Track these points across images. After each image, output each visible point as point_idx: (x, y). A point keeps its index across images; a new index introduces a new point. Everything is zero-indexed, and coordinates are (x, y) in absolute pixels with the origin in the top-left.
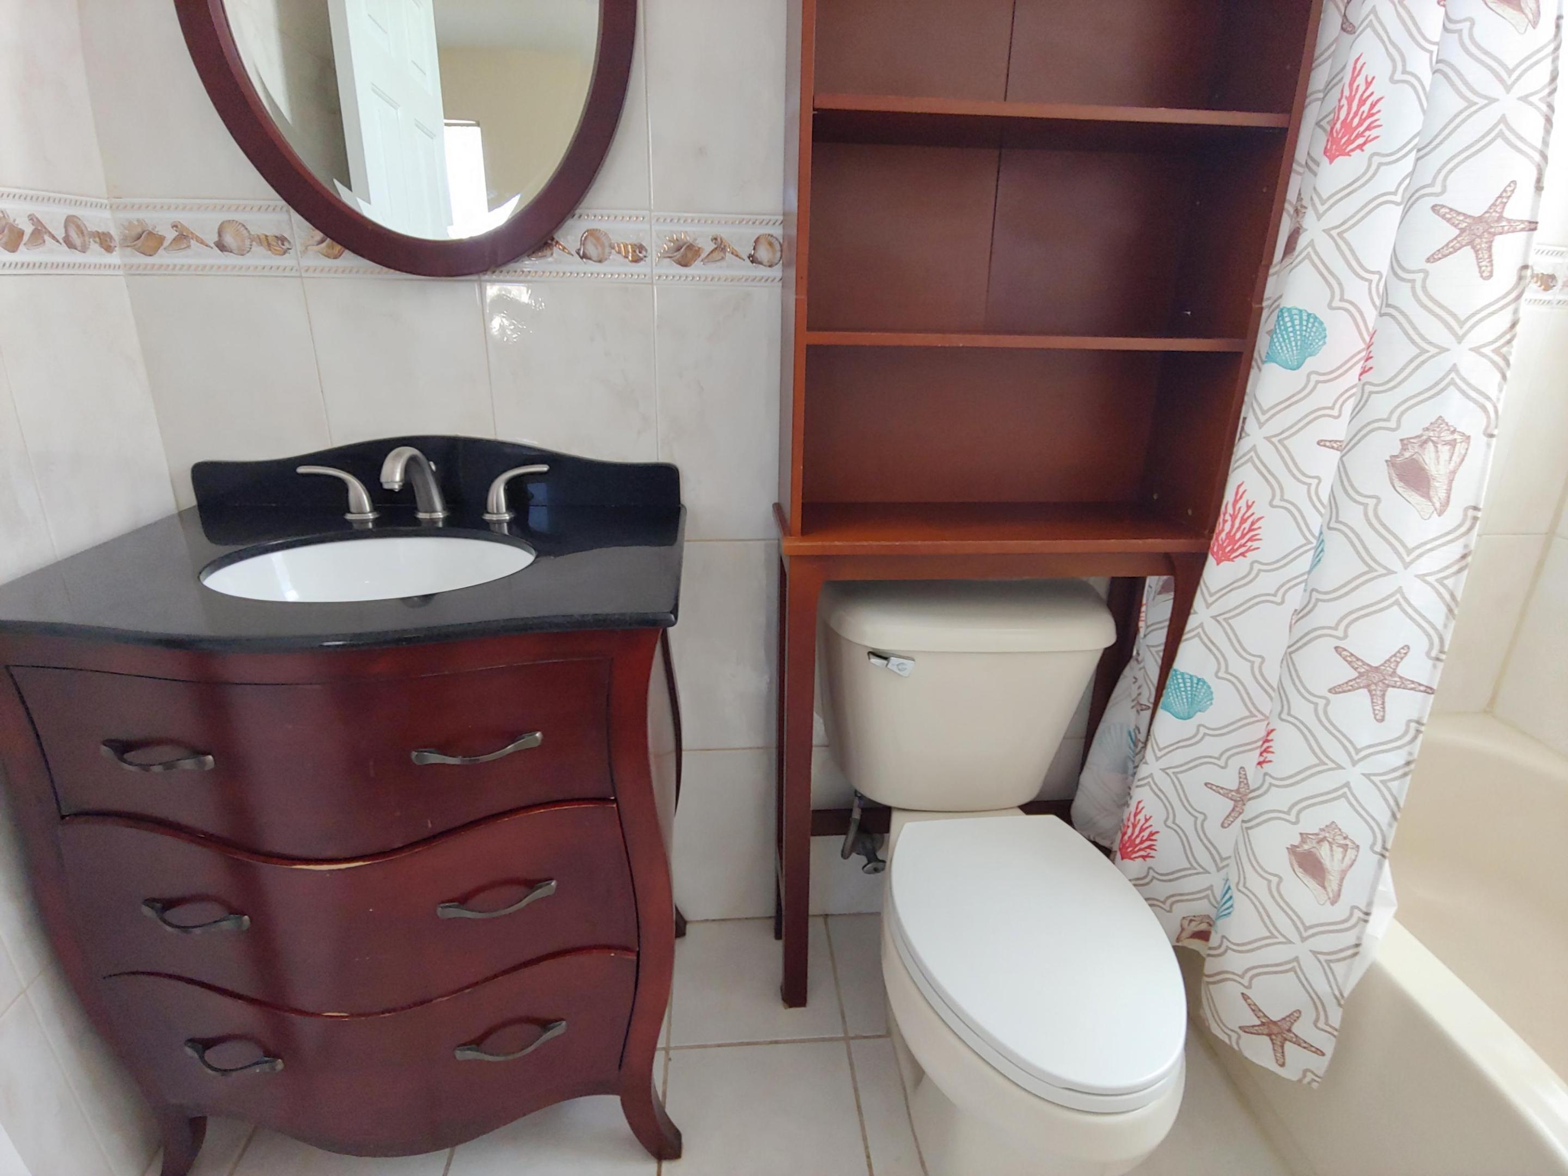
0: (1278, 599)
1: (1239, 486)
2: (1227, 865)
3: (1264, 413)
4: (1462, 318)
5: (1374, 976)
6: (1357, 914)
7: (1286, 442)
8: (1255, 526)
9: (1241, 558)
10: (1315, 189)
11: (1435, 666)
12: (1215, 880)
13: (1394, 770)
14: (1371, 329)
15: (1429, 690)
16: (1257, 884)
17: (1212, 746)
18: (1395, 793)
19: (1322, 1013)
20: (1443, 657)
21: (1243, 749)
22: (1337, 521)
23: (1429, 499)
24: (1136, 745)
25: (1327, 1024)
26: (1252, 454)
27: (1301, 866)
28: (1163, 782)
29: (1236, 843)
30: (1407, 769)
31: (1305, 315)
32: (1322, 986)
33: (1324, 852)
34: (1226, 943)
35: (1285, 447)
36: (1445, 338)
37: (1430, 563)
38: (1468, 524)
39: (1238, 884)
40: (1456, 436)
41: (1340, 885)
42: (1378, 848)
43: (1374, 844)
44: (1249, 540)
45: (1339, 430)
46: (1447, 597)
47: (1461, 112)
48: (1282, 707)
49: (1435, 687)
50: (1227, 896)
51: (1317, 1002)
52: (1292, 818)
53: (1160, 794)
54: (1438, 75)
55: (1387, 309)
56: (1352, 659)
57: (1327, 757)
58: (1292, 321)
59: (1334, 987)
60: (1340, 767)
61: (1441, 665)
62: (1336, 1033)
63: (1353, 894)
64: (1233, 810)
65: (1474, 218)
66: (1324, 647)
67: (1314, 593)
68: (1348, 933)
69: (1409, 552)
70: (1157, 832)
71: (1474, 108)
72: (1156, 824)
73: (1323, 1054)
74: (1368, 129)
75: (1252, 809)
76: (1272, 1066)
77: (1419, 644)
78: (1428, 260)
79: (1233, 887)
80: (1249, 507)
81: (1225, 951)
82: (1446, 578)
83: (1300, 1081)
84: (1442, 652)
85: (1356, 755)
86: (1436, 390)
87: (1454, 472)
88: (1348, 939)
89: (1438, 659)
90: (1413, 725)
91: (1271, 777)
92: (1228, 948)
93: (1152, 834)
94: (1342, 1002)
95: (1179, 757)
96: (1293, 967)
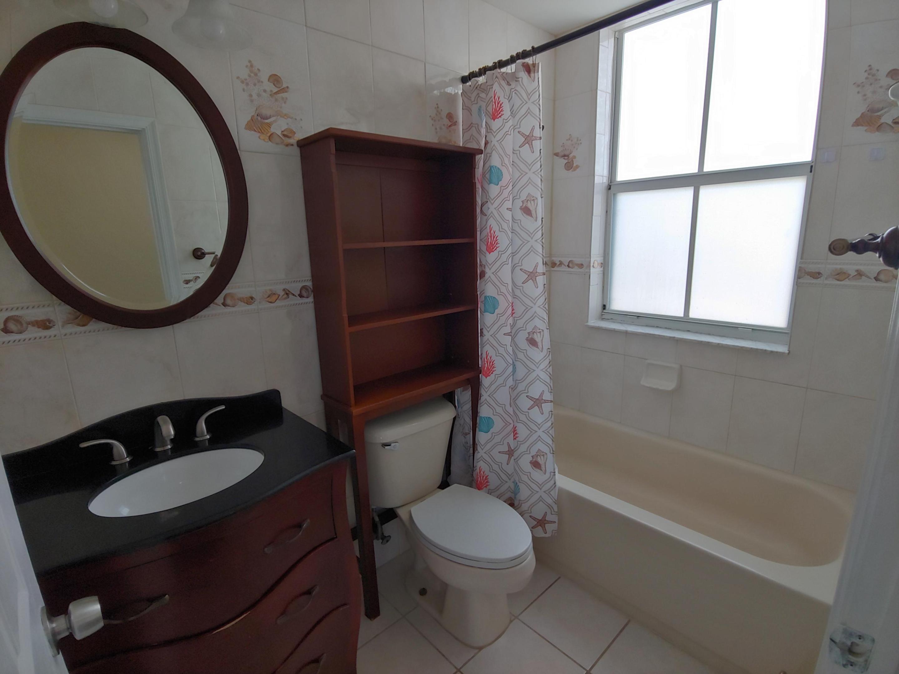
0: (504, 385)
1: (487, 352)
2: (513, 476)
3: (488, 328)
4: (534, 299)
5: (561, 490)
6: (552, 474)
7: (496, 336)
8: (493, 363)
9: (492, 374)
10: (486, 260)
11: (551, 394)
12: (510, 484)
13: (549, 427)
14: (511, 301)
15: (551, 401)
16: (525, 478)
17: (497, 439)
18: (551, 434)
19: (552, 509)
20: (552, 391)
21: (508, 435)
22: (518, 358)
23: (538, 348)
24: (467, 449)
25: (554, 512)
26: (488, 341)
27: (534, 466)
28: (486, 457)
29: (514, 467)
30: (552, 426)
31: (492, 298)
32: (550, 501)
33: (539, 459)
34: (521, 502)
35: (496, 337)
36: (532, 305)
37: (542, 366)
38: (548, 353)
39: (519, 480)
40: (540, 330)
41: (545, 468)
42: (552, 452)
43: (550, 451)
44: (493, 368)
45: (508, 329)
46: (549, 374)
47: (522, 244)
48: (517, 418)
49: (552, 400)
50: (517, 486)
51: (549, 506)
52: (528, 452)
53: (485, 462)
54: (513, 233)
55: (514, 296)
56: (531, 398)
57: (532, 430)
58: (490, 299)
59: (553, 499)
60: (536, 431)
61: (552, 393)
62: (557, 513)
63: (549, 469)
64: (509, 457)
65: (531, 272)
66: (523, 396)
67: (517, 381)
68: (551, 481)
69: (537, 364)
70: (488, 476)
71: (524, 244)
72: (487, 473)
73: (555, 522)
74: (496, 244)
75: (516, 454)
76: (543, 535)
77: (546, 389)
78: (523, 283)
79: (518, 482)
80: (491, 358)
81: (521, 505)
82: (547, 369)
83: (552, 535)
84: (551, 390)
85: (539, 426)
86: (532, 318)
87: (542, 340)
88: (552, 482)
89: (551, 392)
90: (550, 413)
91: (520, 442)
92: (522, 503)
93: (486, 477)
94: (556, 502)
95: (488, 446)
96: (541, 499)
